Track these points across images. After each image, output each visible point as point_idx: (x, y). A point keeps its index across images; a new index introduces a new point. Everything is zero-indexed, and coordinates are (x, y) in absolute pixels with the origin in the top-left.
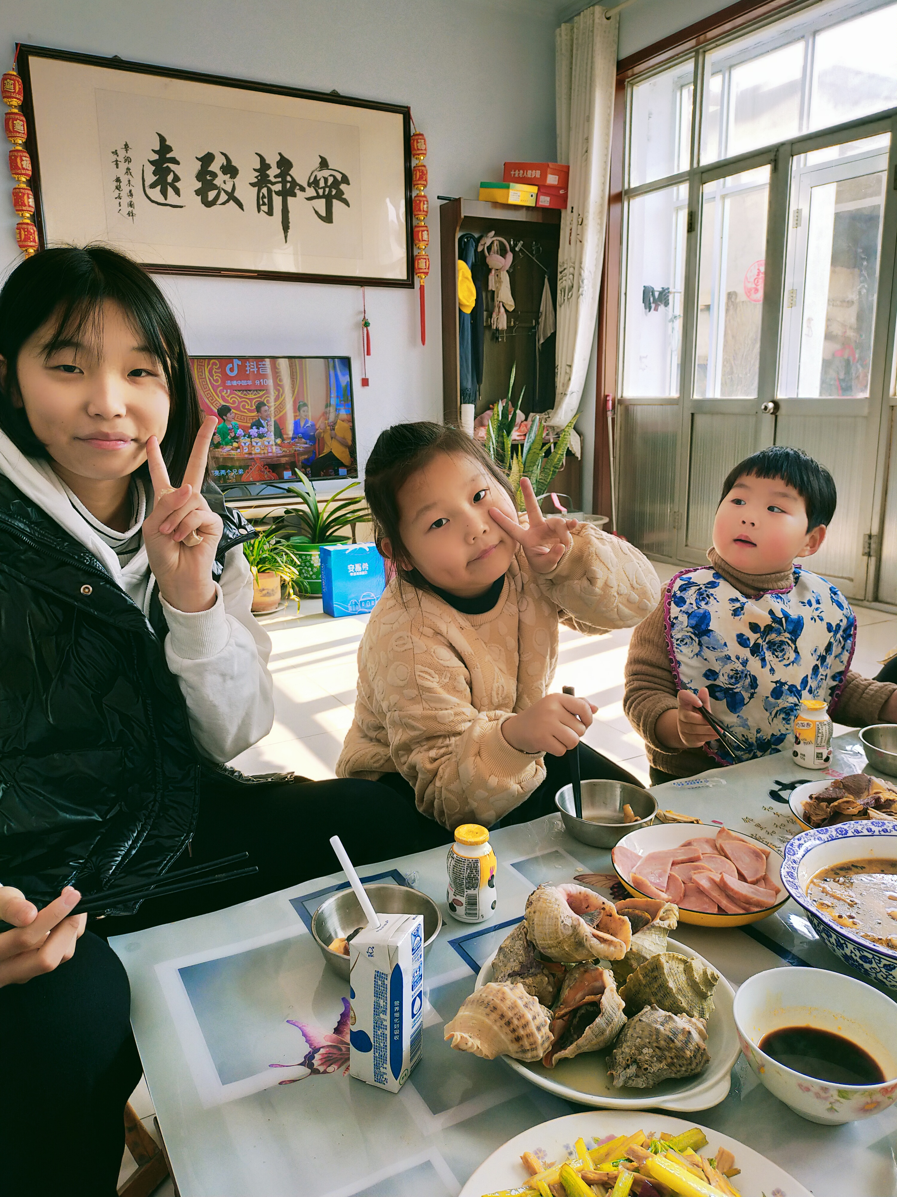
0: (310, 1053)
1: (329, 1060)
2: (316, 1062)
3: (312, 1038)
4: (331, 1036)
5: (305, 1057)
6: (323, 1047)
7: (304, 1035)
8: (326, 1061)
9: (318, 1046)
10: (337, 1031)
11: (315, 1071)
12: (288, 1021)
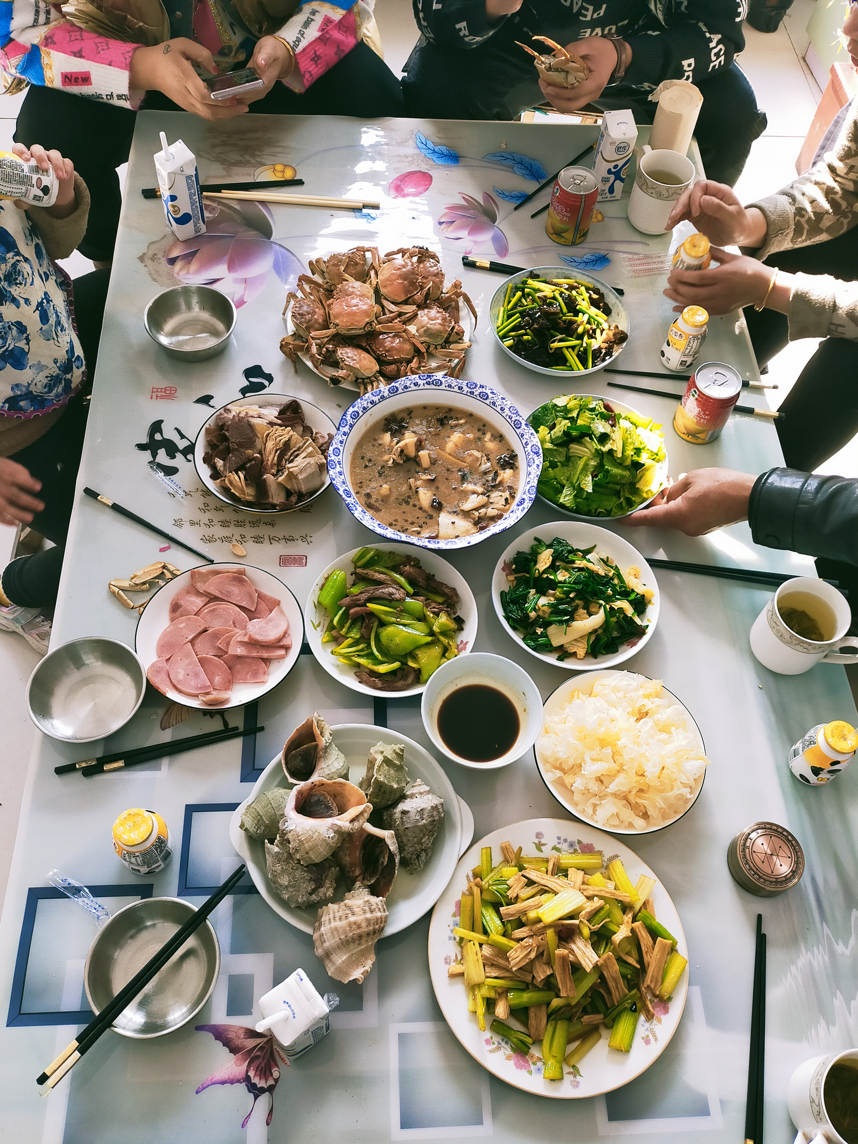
0: (247, 1086)
1: (265, 1071)
2: (261, 1084)
3: (231, 1077)
4: (237, 1060)
5: (250, 1091)
6: (247, 1072)
7: (223, 1083)
8: (265, 1075)
9: (243, 1075)
10: (234, 1050)
11: (271, 1089)
12: (197, 1093)
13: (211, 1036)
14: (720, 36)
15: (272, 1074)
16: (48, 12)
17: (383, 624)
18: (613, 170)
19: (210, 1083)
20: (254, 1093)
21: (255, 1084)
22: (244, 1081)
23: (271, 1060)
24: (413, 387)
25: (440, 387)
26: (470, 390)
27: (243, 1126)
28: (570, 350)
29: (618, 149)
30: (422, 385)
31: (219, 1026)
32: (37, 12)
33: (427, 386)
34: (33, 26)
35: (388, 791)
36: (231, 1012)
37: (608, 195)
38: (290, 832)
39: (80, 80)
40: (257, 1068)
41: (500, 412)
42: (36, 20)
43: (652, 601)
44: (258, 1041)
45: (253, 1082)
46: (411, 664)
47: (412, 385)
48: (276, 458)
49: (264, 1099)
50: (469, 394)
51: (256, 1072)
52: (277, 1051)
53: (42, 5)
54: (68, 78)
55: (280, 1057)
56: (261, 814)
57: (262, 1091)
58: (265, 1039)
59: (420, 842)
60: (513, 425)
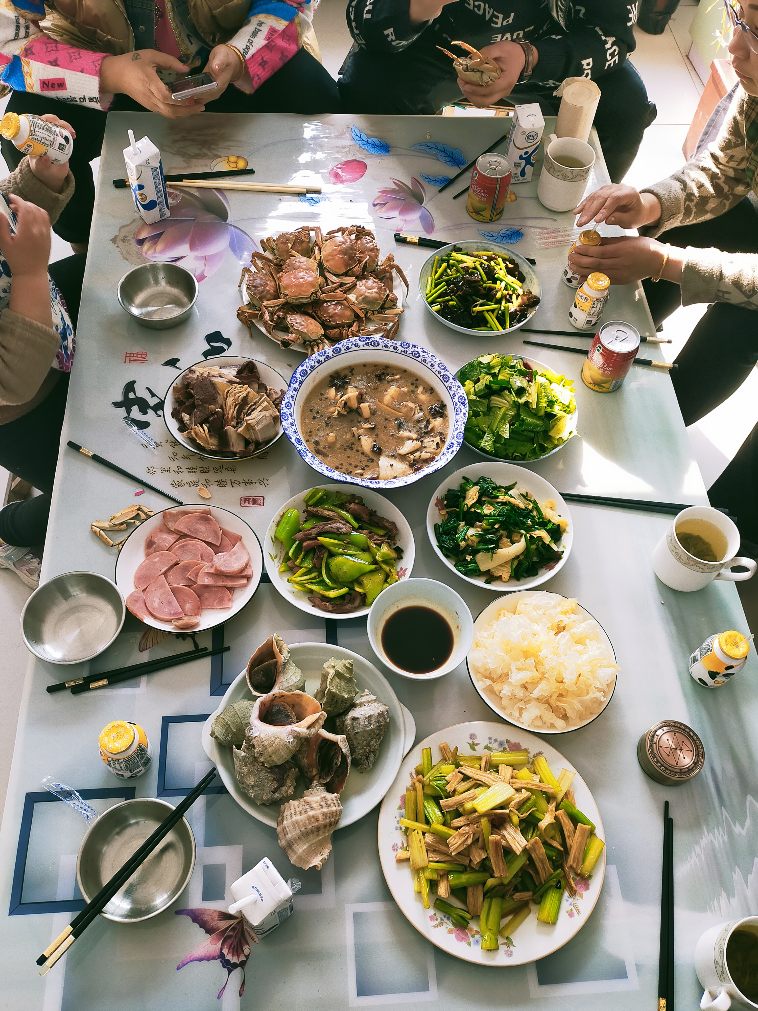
0: (221, 962)
1: (237, 949)
2: (234, 960)
3: (207, 955)
4: (213, 939)
5: (224, 967)
6: (221, 949)
8: (237, 952)
9: (217, 952)
10: (209, 931)
11: (242, 964)
12: (178, 969)
13: (189, 919)
14: (614, 39)
15: (243, 951)
16: (27, 27)
17: (332, 555)
18: (524, 156)
19: (189, 960)
20: (228, 969)
21: (228, 960)
22: (219, 958)
23: (242, 939)
24: (354, 348)
25: (378, 348)
26: (403, 350)
27: (219, 997)
28: (490, 313)
29: (528, 137)
30: (362, 346)
31: (196, 910)
32: (18, 28)
33: (366, 347)
34: (15, 39)
35: (340, 701)
36: (206, 897)
37: (520, 178)
38: (255, 738)
39: (56, 85)
40: (230, 946)
41: (431, 368)
42: (17, 34)
43: (567, 530)
44: (231, 922)
45: (226, 958)
46: (358, 589)
47: (353, 346)
48: (235, 412)
49: (237, 972)
50: (403, 353)
51: (229, 950)
52: (248, 931)
53: (22, 21)
54: (46, 84)
55: (250, 936)
56: (229, 723)
57: (235, 966)
58: (237, 921)
59: (368, 745)
60: (442, 379)
